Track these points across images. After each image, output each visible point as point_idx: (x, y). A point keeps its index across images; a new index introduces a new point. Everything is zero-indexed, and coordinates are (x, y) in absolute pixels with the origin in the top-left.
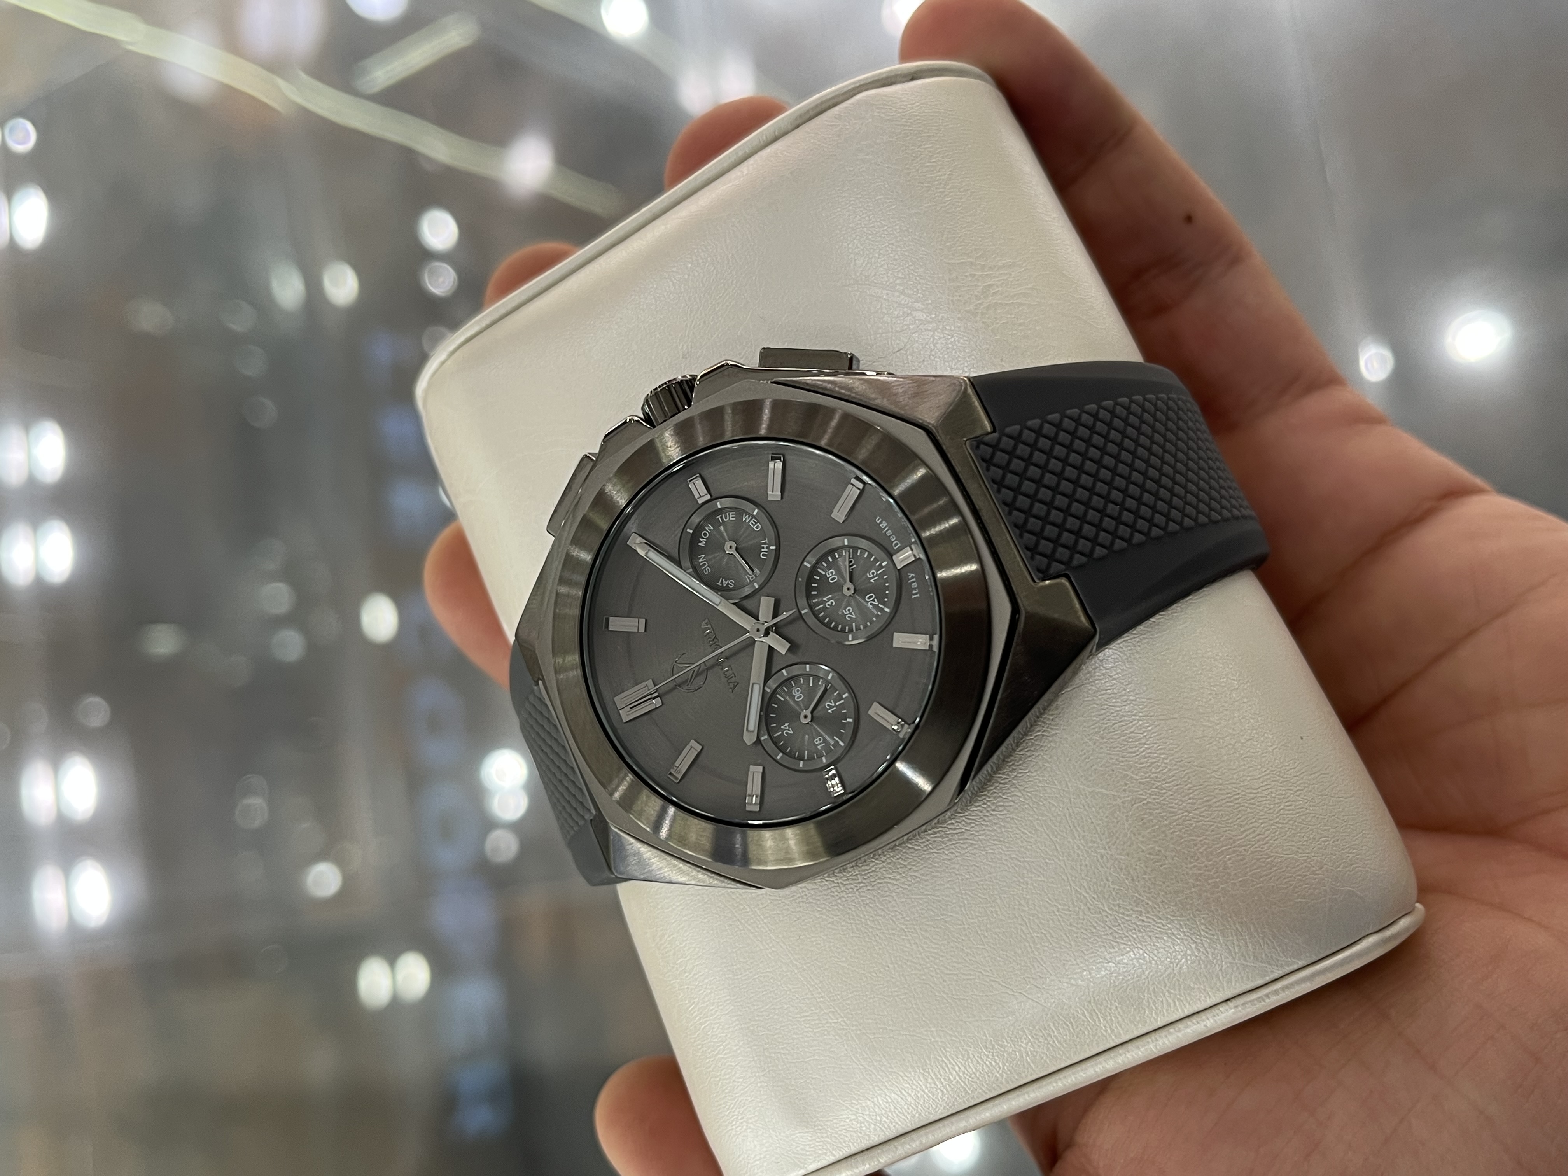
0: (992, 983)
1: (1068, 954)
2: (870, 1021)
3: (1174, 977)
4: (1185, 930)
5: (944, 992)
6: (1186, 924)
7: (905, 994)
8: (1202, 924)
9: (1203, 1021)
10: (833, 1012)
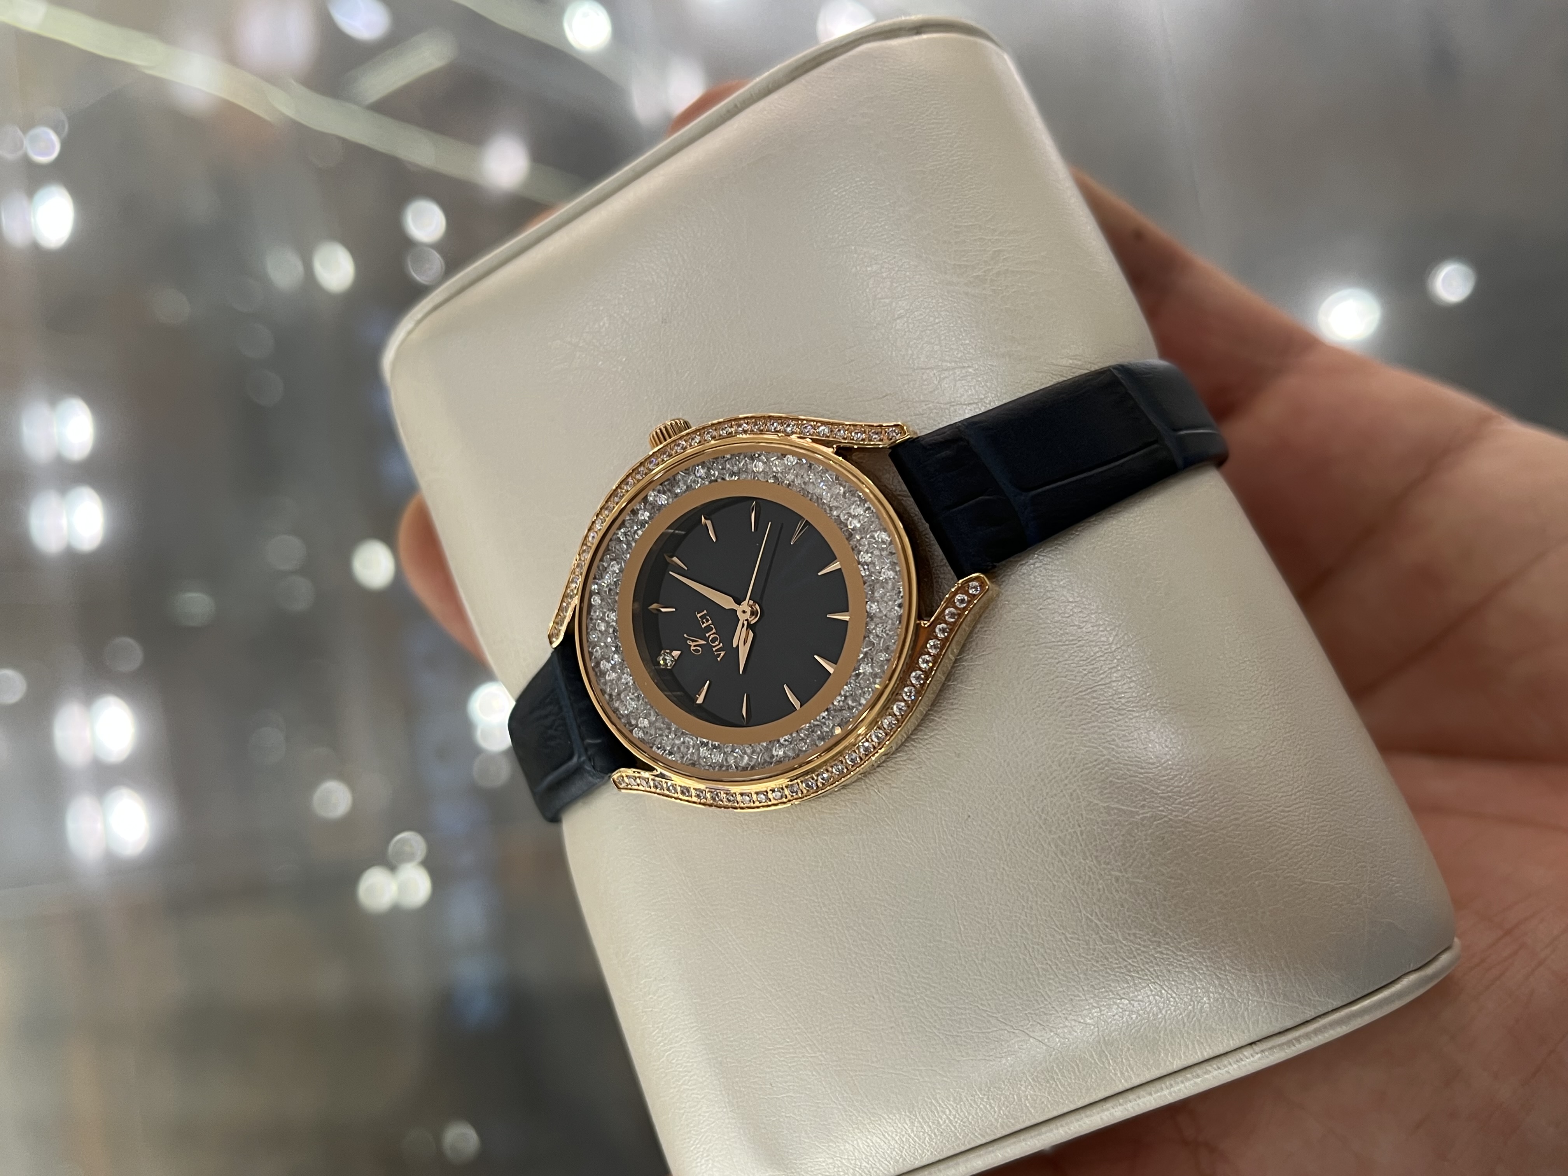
0: (990, 1019)
1: (1077, 989)
2: (852, 1057)
3: (1194, 1016)
4: (1208, 964)
6: (1209, 958)
8: (1227, 957)
10: (810, 1045)
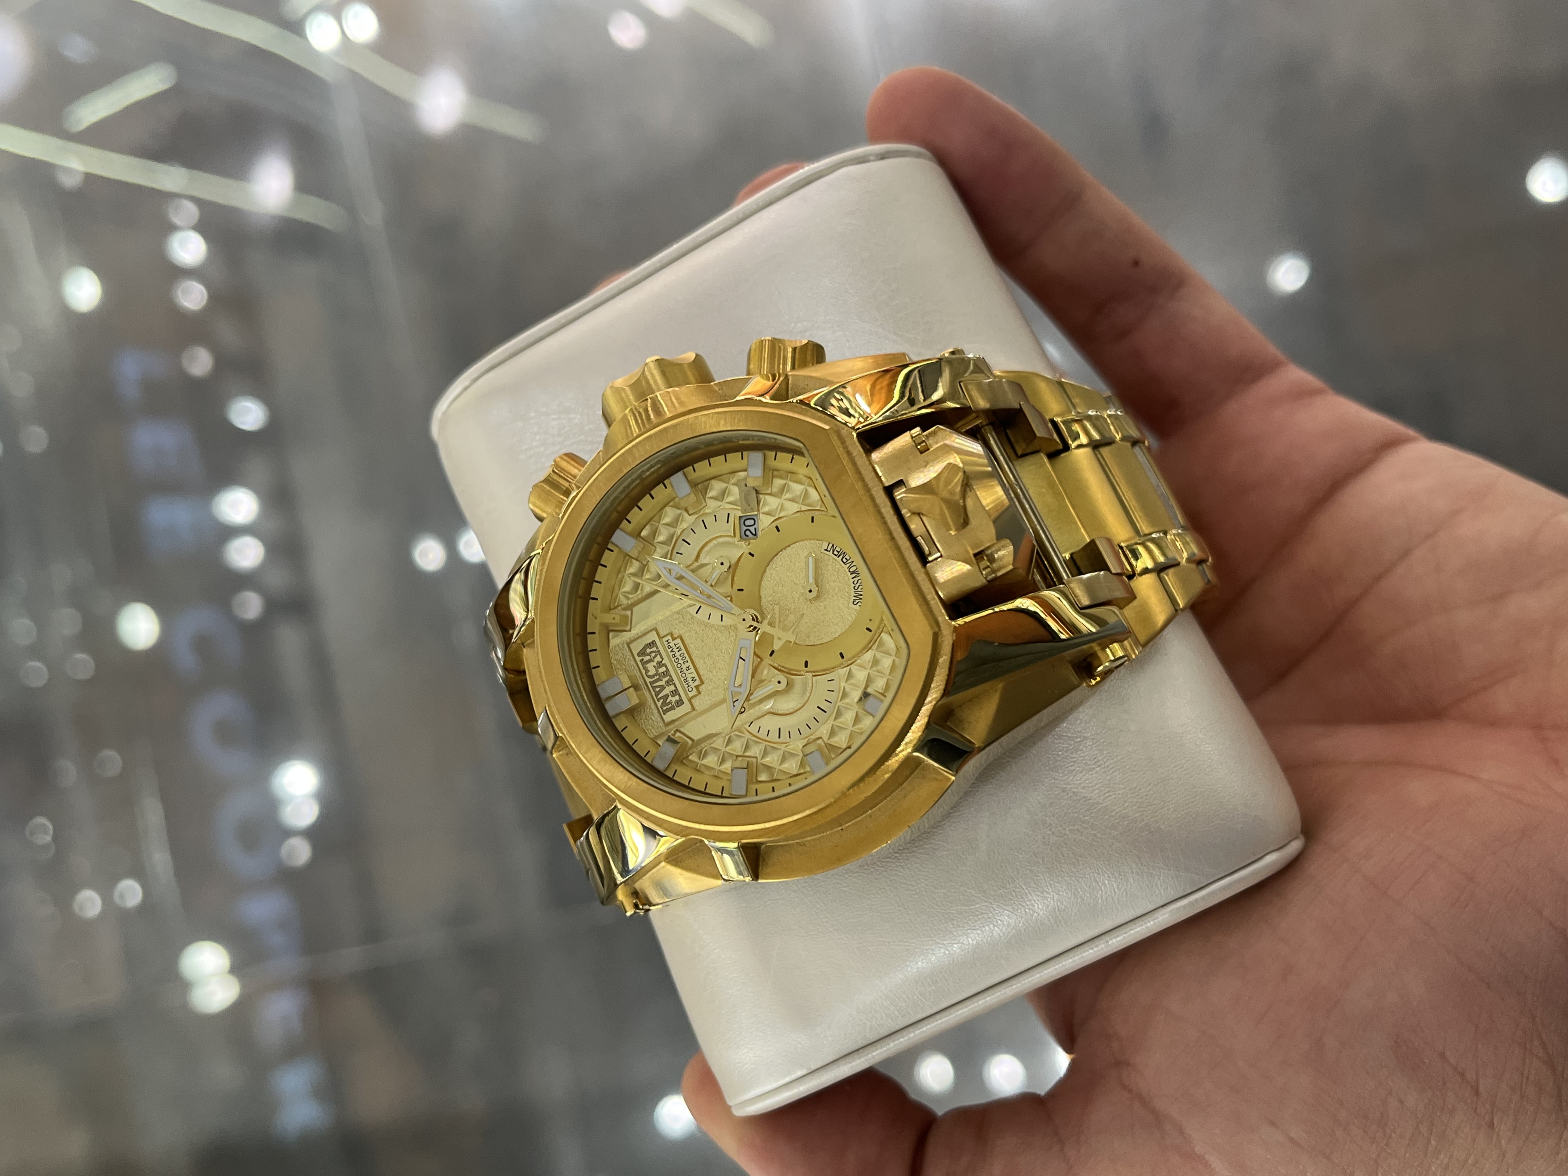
5: (933, 908)
7: (900, 911)
9: (1145, 923)
